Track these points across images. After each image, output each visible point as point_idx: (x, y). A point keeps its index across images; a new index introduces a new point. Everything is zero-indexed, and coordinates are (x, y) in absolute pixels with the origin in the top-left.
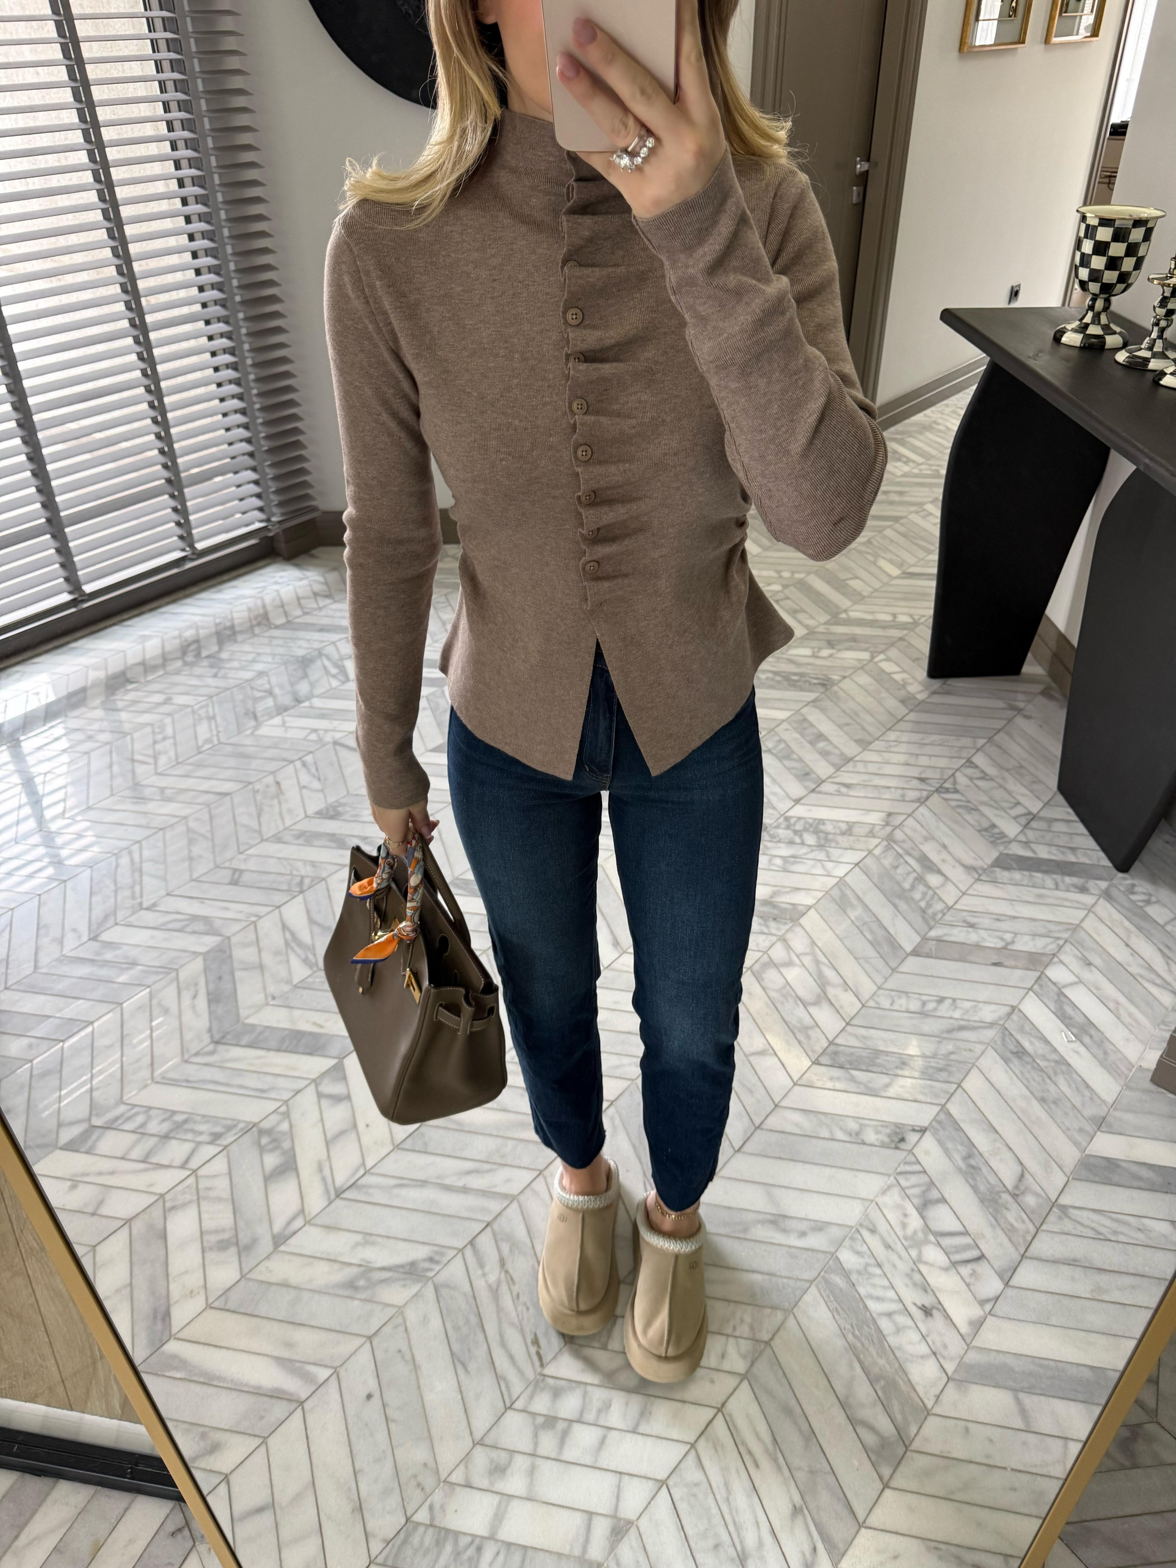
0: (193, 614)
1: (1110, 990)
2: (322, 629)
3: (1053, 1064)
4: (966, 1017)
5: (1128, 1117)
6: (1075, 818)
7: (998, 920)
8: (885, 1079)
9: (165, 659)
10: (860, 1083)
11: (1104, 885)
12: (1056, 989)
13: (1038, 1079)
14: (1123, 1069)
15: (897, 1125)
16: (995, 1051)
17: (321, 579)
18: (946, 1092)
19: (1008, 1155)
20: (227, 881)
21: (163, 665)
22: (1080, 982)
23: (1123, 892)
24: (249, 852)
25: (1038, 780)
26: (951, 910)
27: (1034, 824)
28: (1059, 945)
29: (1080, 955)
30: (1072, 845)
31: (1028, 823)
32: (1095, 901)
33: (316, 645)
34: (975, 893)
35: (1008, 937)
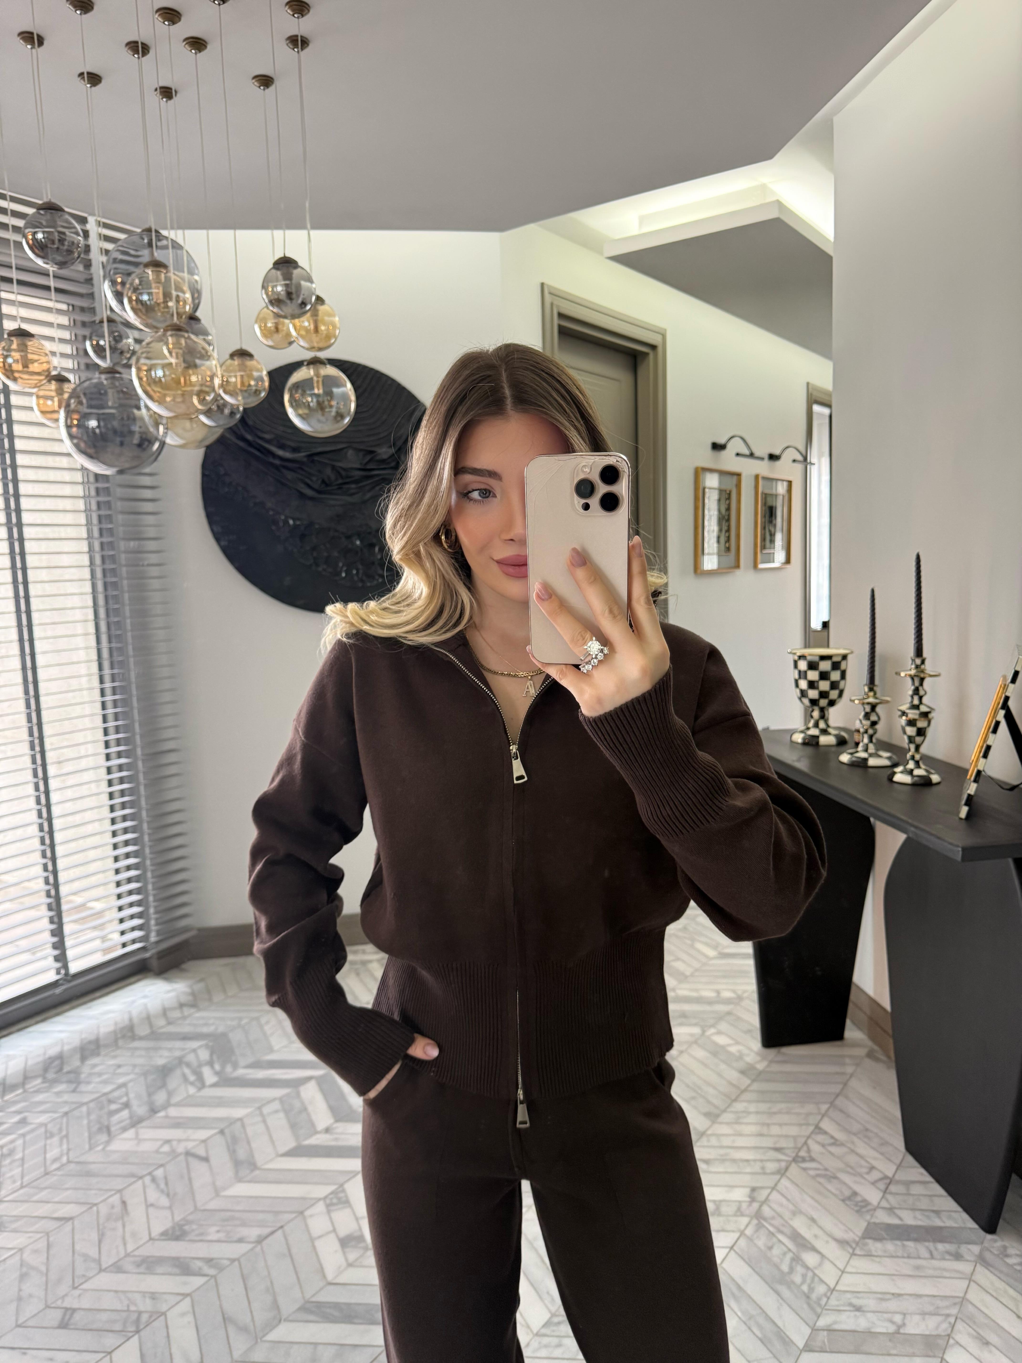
0: (61, 1032)
2: (186, 1037)
6: (930, 1178)
7: (882, 1299)
9: (26, 1077)
11: (976, 1249)
17: (188, 990)
20: (56, 1323)
21: (23, 1084)
23: (998, 1256)
24: (84, 1286)
25: (885, 1143)
26: (834, 1292)
27: (893, 1188)
28: (950, 1323)
29: (974, 1333)
30: (935, 1208)
31: (887, 1188)
32: (972, 1268)
33: (178, 1054)
34: (854, 1270)
35: (898, 1318)
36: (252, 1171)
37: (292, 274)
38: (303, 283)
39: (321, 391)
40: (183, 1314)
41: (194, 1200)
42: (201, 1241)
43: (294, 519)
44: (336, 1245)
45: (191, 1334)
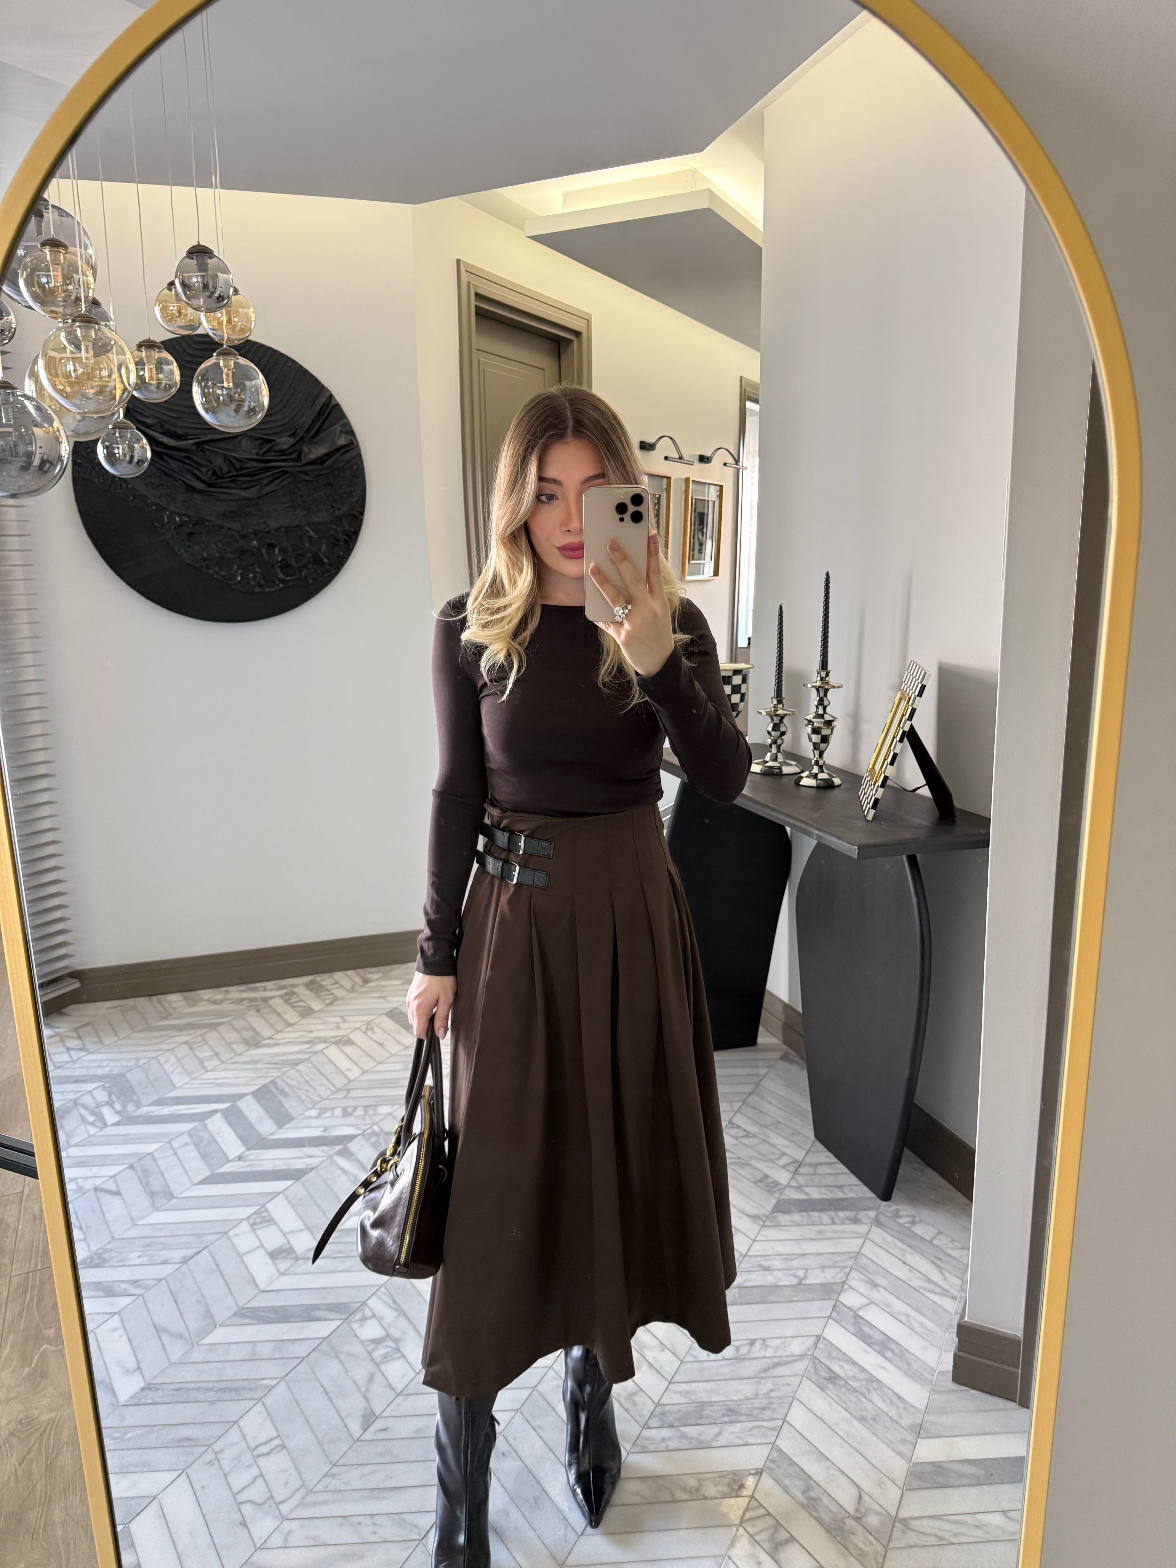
1: (899, 1306)
3: (864, 1383)
4: (778, 1354)
5: (942, 1419)
6: (834, 1159)
7: (787, 1259)
8: (715, 1429)
10: (691, 1438)
11: (872, 1214)
12: (852, 1313)
13: (853, 1399)
14: (927, 1375)
15: (734, 1473)
16: (810, 1380)
18: (773, 1429)
19: (843, 1480)
22: (871, 1302)
23: (891, 1218)
25: (796, 1133)
26: (746, 1258)
27: (802, 1170)
28: (845, 1273)
29: (866, 1279)
30: (838, 1184)
31: (796, 1170)
32: (868, 1229)
33: (71, 1096)
34: (763, 1238)
35: (801, 1273)
36: (170, 1200)
37: (207, 264)
38: (219, 274)
39: (231, 385)
40: (114, 1330)
41: (110, 1230)
42: (124, 1266)
43: (180, 515)
44: (267, 1259)
45: (124, 1346)
